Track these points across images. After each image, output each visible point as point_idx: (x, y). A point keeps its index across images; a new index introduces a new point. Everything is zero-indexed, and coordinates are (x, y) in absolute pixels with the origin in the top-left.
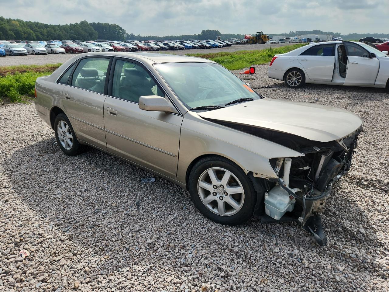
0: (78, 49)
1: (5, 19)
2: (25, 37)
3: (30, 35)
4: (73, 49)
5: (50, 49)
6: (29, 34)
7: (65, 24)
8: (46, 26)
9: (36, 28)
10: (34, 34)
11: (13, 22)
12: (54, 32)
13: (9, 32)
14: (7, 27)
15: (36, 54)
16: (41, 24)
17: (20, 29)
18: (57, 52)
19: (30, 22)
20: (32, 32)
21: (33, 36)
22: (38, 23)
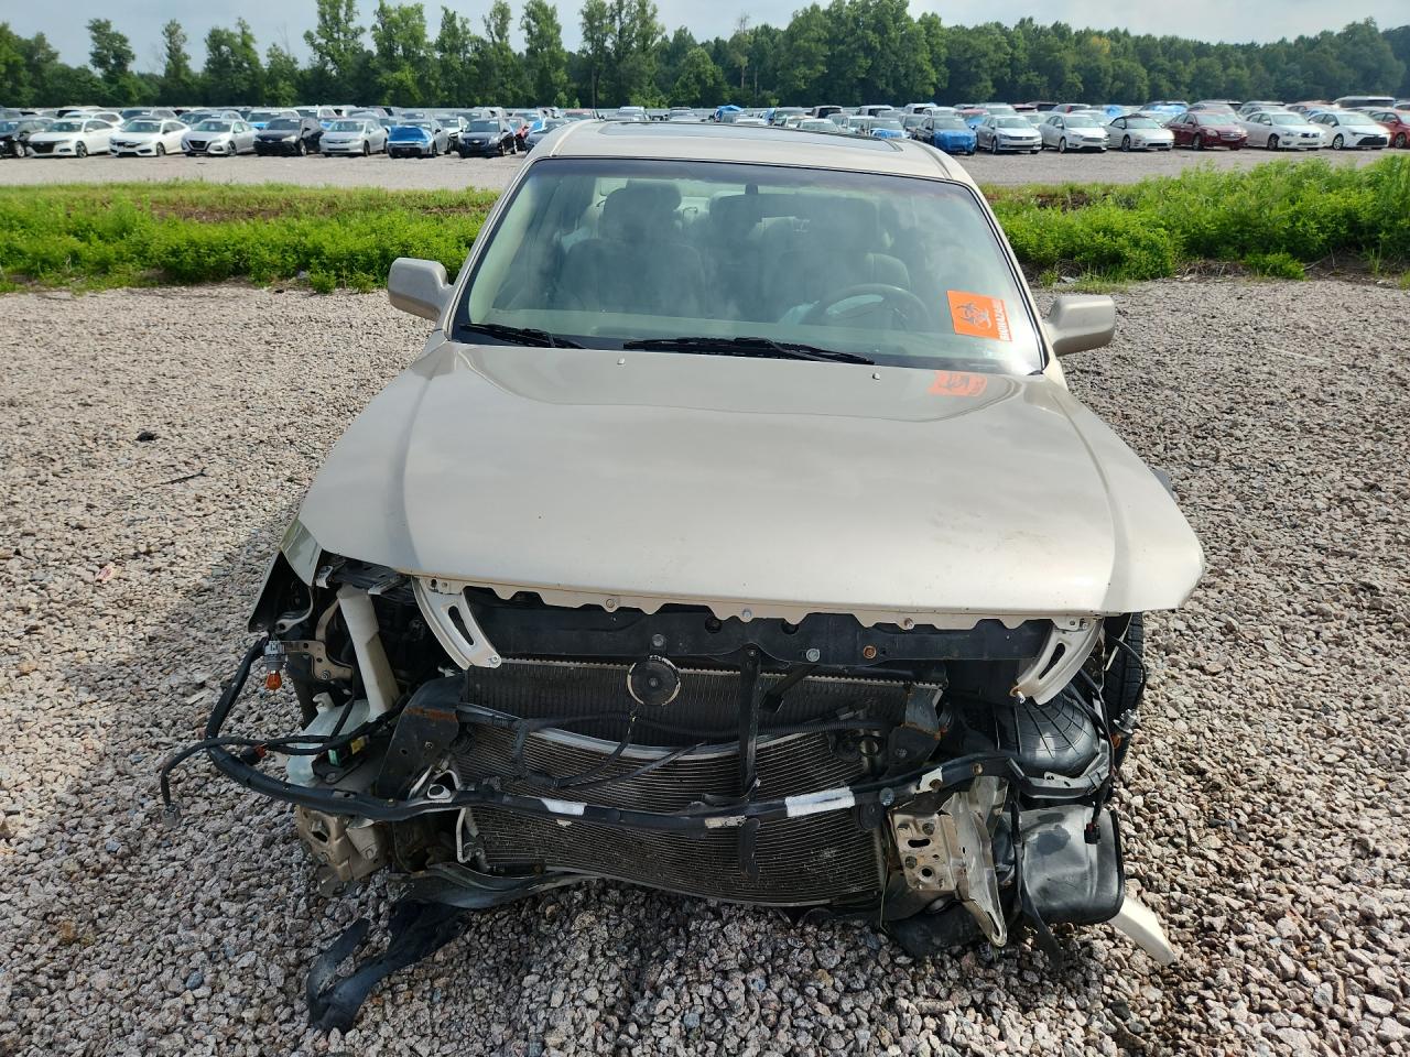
0: (1227, 134)
1: (1073, 32)
2: (1114, 91)
3: (1133, 83)
4: (1209, 132)
5: (1122, 133)
6: (1130, 82)
7: (1274, 39)
8: (1201, 49)
9: (1162, 61)
10: (1146, 82)
11: (1094, 40)
12: (1218, 73)
13: (1070, 75)
14: (1070, 59)
15: (1067, 151)
16: (1186, 42)
17: (1105, 63)
18: (1140, 146)
19: (1148, 37)
20: (1144, 72)
21: (1139, 88)
22: (1173, 41)
